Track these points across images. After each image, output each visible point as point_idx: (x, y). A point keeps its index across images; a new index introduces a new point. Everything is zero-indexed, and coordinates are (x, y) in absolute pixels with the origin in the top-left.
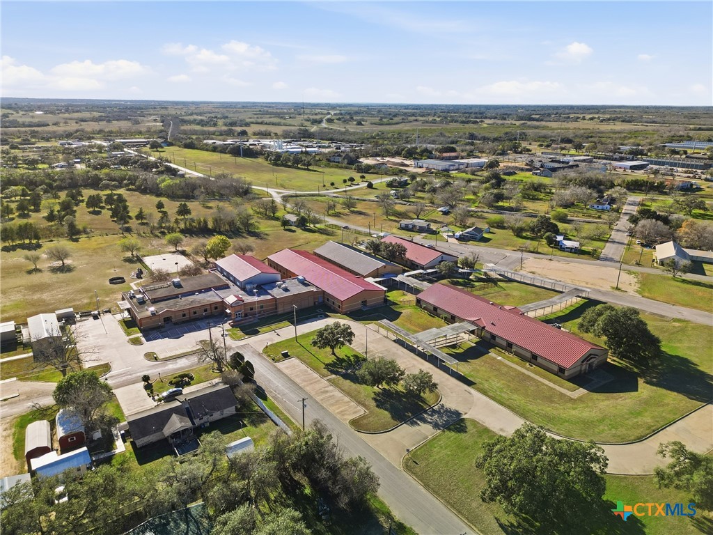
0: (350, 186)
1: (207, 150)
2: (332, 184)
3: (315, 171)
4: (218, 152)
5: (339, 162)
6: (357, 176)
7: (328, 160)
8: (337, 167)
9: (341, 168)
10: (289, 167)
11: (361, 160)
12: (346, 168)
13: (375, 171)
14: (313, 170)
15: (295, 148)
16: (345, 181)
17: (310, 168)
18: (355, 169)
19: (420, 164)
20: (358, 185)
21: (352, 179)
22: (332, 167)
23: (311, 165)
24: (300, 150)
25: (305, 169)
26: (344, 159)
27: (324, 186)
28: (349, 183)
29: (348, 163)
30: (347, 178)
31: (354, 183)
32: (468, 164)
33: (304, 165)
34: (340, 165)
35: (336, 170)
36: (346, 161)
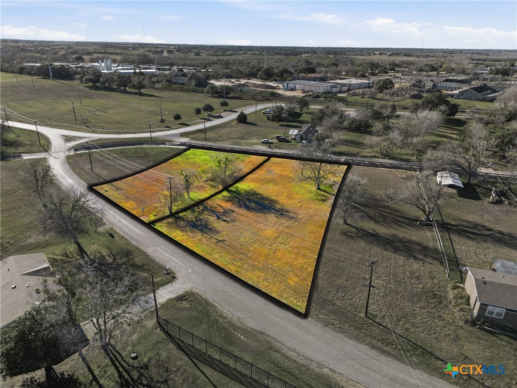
0: (208, 120)
1: (12, 72)
2: (177, 117)
3: (151, 96)
4: (25, 74)
5: (183, 84)
6: (215, 102)
7: (169, 81)
8: (182, 90)
9: (188, 91)
10: (114, 90)
11: (212, 82)
12: (195, 91)
13: (237, 95)
14: (147, 95)
15: (128, 69)
16: (198, 112)
17: (142, 91)
18: (208, 93)
19: (292, 86)
20: (220, 117)
21: (209, 108)
22: (175, 90)
23: (144, 87)
24: (133, 71)
25: (136, 94)
26: (190, 79)
27: (163, 121)
28: (205, 114)
29: (196, 85)
30: (201, 106)
31: (213, 113)
32: (350, 85)
33: (134, 87)
34: (185, 87)
35: (181, 94)
36: (193, 82)
